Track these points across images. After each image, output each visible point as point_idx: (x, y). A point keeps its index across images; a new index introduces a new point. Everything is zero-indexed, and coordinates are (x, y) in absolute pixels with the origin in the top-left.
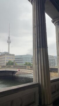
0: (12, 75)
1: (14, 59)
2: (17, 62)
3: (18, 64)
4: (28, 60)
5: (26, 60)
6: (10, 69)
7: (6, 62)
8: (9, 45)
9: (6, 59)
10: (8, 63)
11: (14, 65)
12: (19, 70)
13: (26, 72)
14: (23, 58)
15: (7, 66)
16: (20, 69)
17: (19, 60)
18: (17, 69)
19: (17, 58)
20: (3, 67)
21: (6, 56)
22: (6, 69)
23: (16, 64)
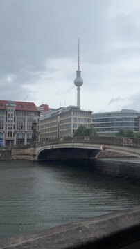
0: (87, 157)
1: (92, 122)
2: (98, 130)
3: (101, 134)
4: (126, 124)
5: (122, 124)
6: (82, 144)
7: (72, 129)
8: (79, 89)
9: (73, 122)
10: (78, 130)
11: (93, 135)
12: (104, 148)
13: (121, 152)
14: (113, 119)
15: (76, 138)
16: (106, 146)
17: (102, 125)
18: (99, 146)
19: (98, 120)
20: (68, 140)
21: (73, 116)
22: (75, 144)
23: (95, 134)
